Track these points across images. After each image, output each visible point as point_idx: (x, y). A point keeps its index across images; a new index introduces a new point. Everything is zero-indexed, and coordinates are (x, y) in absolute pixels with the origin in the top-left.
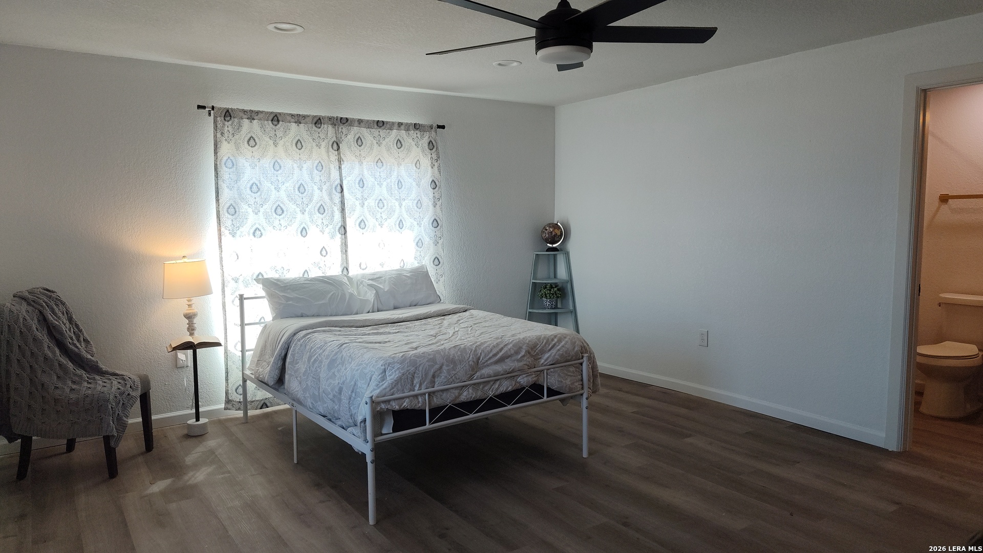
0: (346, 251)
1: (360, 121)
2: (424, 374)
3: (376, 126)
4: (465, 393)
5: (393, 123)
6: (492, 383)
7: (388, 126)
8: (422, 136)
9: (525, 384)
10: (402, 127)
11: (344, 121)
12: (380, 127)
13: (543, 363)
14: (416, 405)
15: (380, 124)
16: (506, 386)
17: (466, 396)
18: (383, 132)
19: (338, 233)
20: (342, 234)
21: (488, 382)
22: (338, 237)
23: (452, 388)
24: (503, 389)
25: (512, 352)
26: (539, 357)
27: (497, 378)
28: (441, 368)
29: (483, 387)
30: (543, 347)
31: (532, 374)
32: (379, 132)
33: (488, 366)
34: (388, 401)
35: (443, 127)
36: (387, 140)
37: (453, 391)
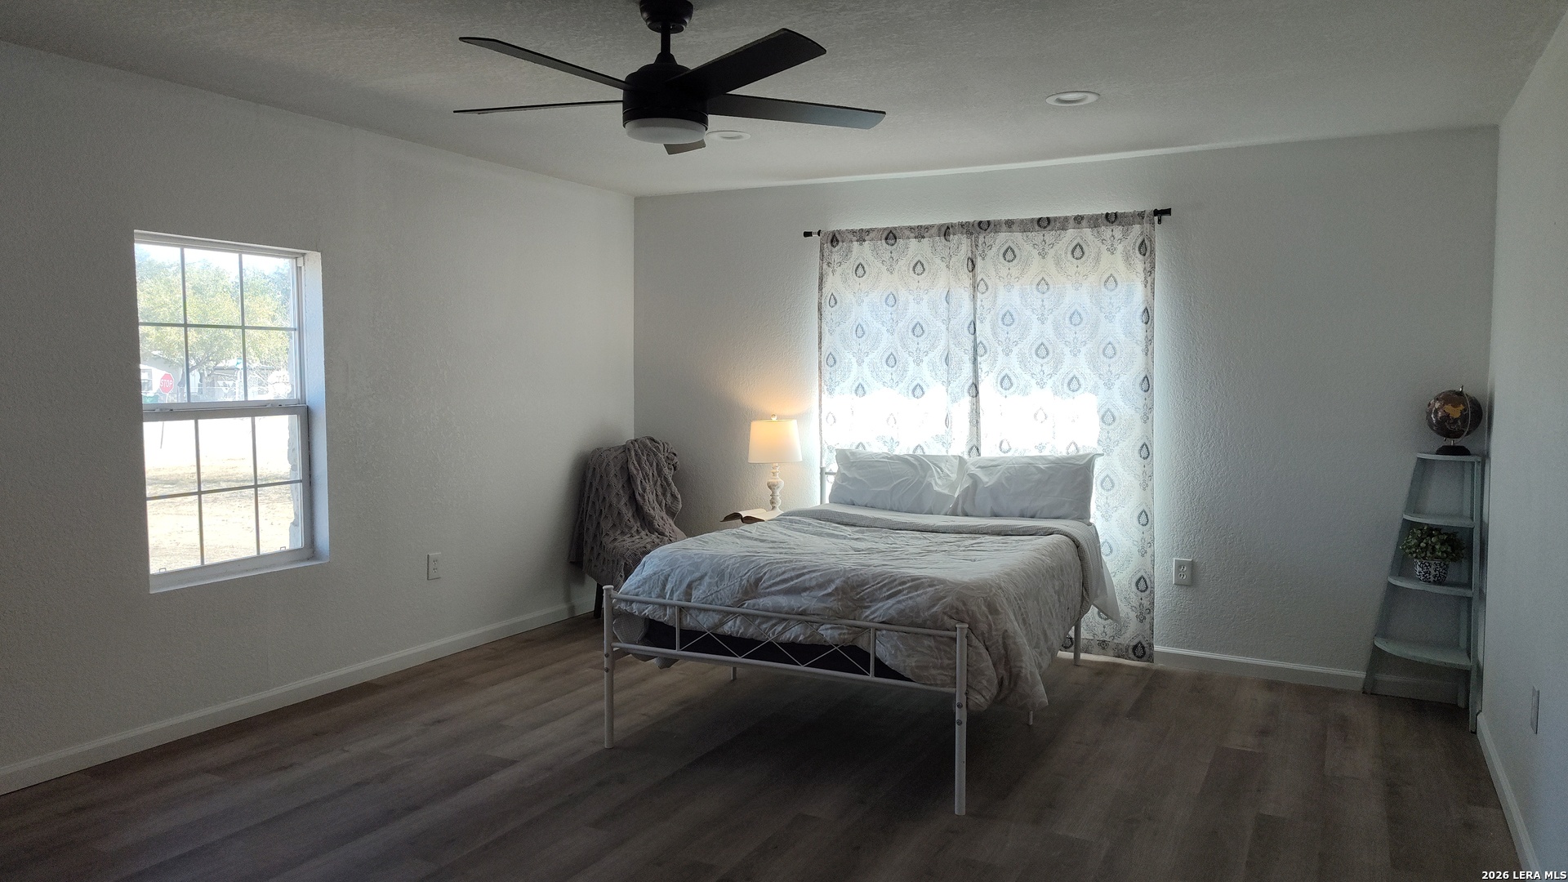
0: (977, 422)
1: (1010, 224)
2: (678, 580)
3: (1037, 227)
4: (730, 623)
5: (1066, 219)
6: (774, 622)
7: (1058, 225)
8: (1125, 235)
9: (830, 642)
10: (1084, 223)
11: (984, 226)
12: (1045, 227)
13: (867, 617)
14: (660, 617)
15: (1044, 223)
16: (796, 633)
17: (731, 627)
18: (1050, 236)
19: (966, 394)
20: (973, 397)
21: (771, 618)
22: (966, 401)
23: (714, 611)
24: (789, 636)
25: (814, 583)
26: (866, 604)
27: (784, 617)
28: (701, 578)
29: (760, 624)
30: (876, 590)
31: (843, 629)
32: (1044, 235)
33: (769, 594)
34: (632, 602)
35: (1168, 212)
36: (1056, 247)
37: (714, 614)
